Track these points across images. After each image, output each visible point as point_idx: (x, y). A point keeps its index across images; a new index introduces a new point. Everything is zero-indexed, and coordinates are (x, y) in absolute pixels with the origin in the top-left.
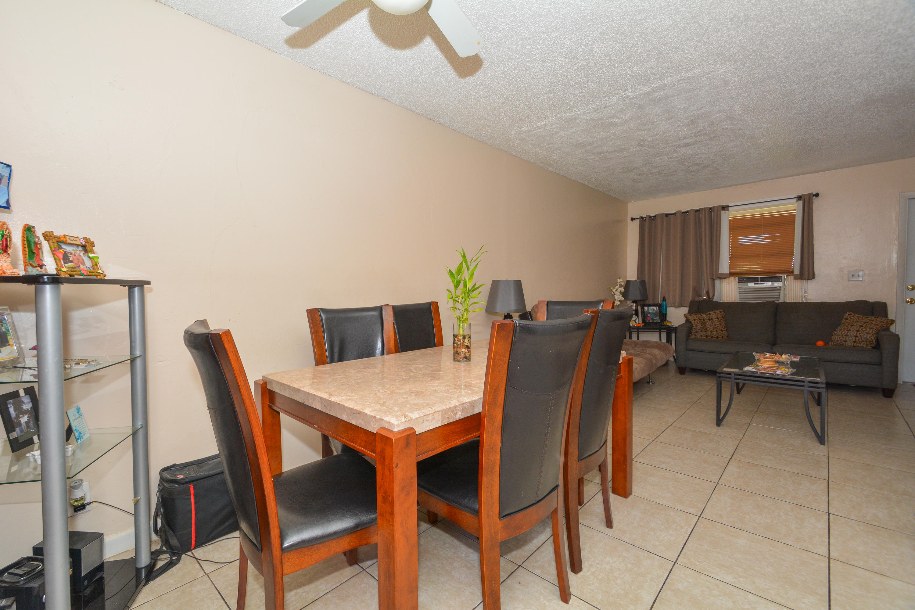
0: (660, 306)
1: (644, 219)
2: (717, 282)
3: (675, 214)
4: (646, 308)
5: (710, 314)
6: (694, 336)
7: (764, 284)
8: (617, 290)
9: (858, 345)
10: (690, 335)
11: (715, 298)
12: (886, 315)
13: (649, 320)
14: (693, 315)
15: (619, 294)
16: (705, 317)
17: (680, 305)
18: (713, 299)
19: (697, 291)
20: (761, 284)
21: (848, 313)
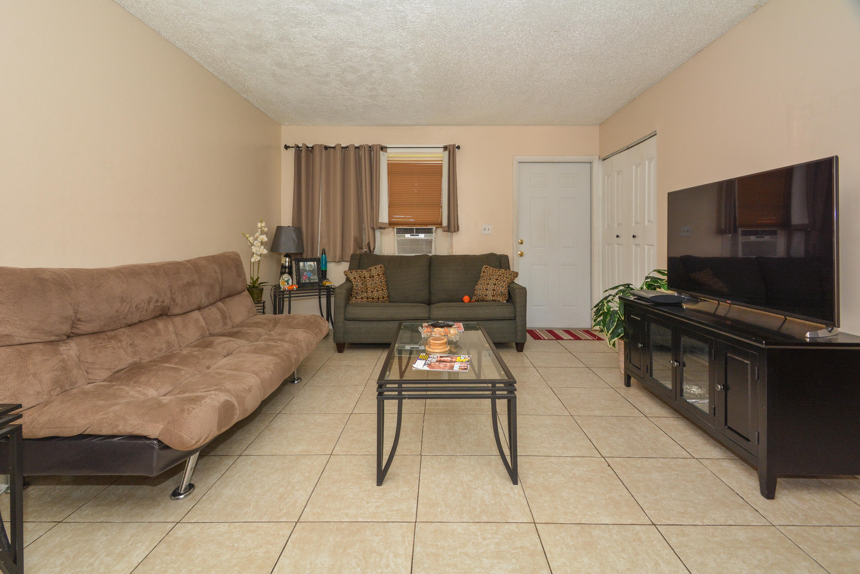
0: (318, 261)
1: (301, 149)
2: (378, 233)
3: (334, 148)
4: (301, 264)
5: (370, 270)
6: (354, 299)
7: (418, 235)
8: (256, 239)
9: (496, 298)
10: (351, 297)
11: (375, 251)
12: (508, 267)
13: (305, 280)
14: (354, 272)
15: (259, 244)
16: (366, 275)
17: (342, 260)
18: (373, 252)
19: (359, 244)
20: (416, 235)
21: (485, 266)
